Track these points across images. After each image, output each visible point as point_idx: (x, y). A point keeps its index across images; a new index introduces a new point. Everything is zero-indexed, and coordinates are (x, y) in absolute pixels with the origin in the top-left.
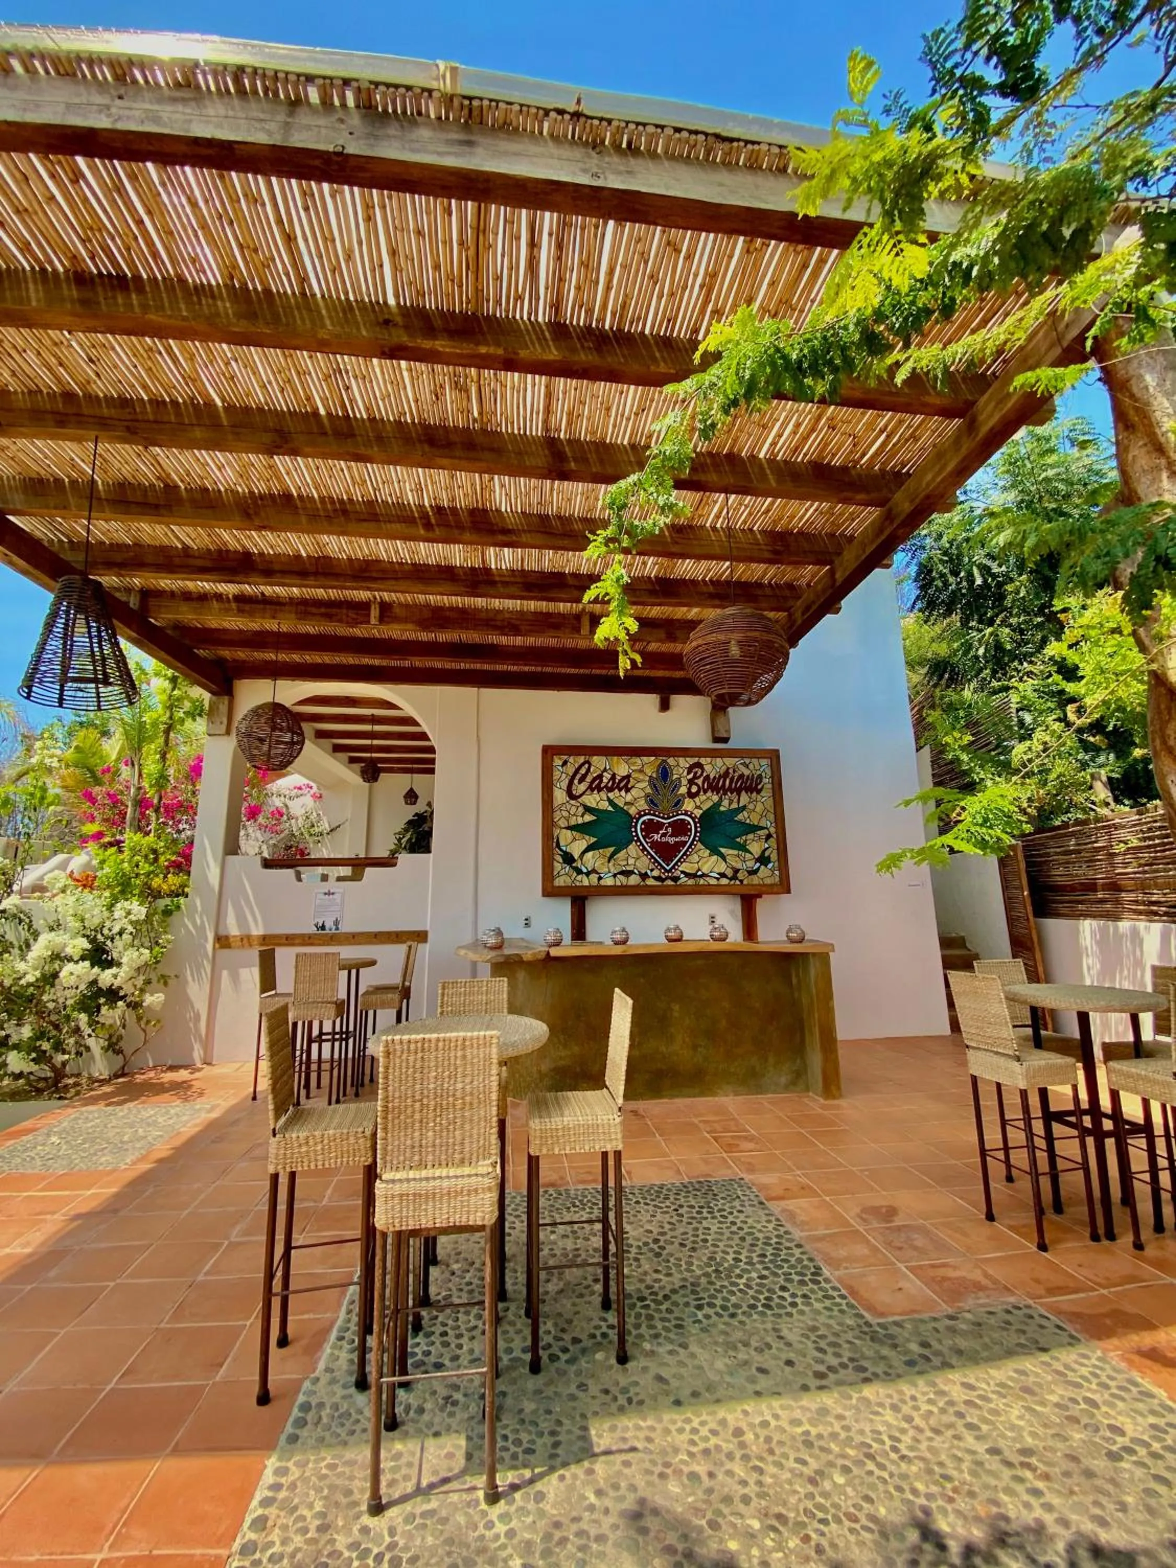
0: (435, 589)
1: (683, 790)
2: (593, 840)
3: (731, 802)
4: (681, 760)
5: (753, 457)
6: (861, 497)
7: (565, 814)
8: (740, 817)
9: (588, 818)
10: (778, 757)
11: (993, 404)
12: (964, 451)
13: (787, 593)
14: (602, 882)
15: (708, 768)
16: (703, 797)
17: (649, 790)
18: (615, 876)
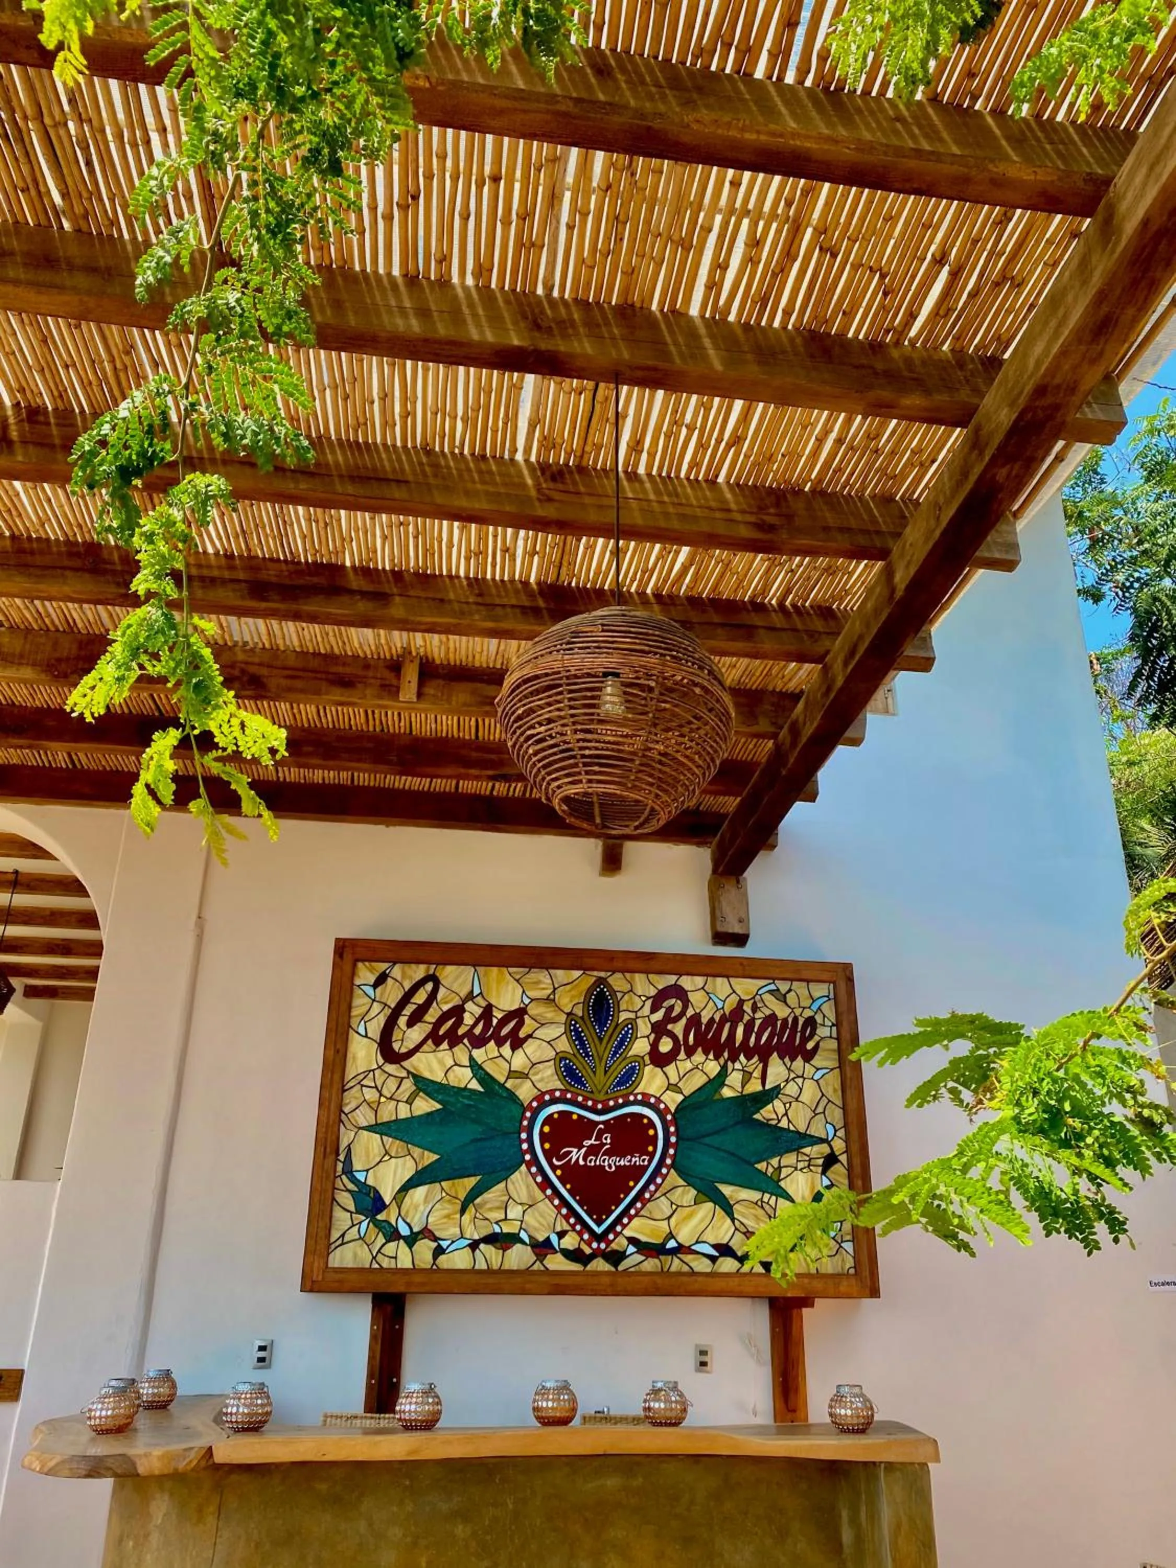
0: (54, 589)
1: (641, 1047)
2: (431, 1157)
3: (747, 1076)
4: (639, 979)
5: (677, 316)
6: (913, 400)
7: (371, 1095)
8: (766, 1113)
9: (424, 1105)
10: (850, 980)
11: (1144, 170)
12: (1097, 279)
13: (819, 625)
14: (444, 1261)
15: (696, 998)
16: (684, 1064)
17: (564, 1045)
18: (474, 1246)
